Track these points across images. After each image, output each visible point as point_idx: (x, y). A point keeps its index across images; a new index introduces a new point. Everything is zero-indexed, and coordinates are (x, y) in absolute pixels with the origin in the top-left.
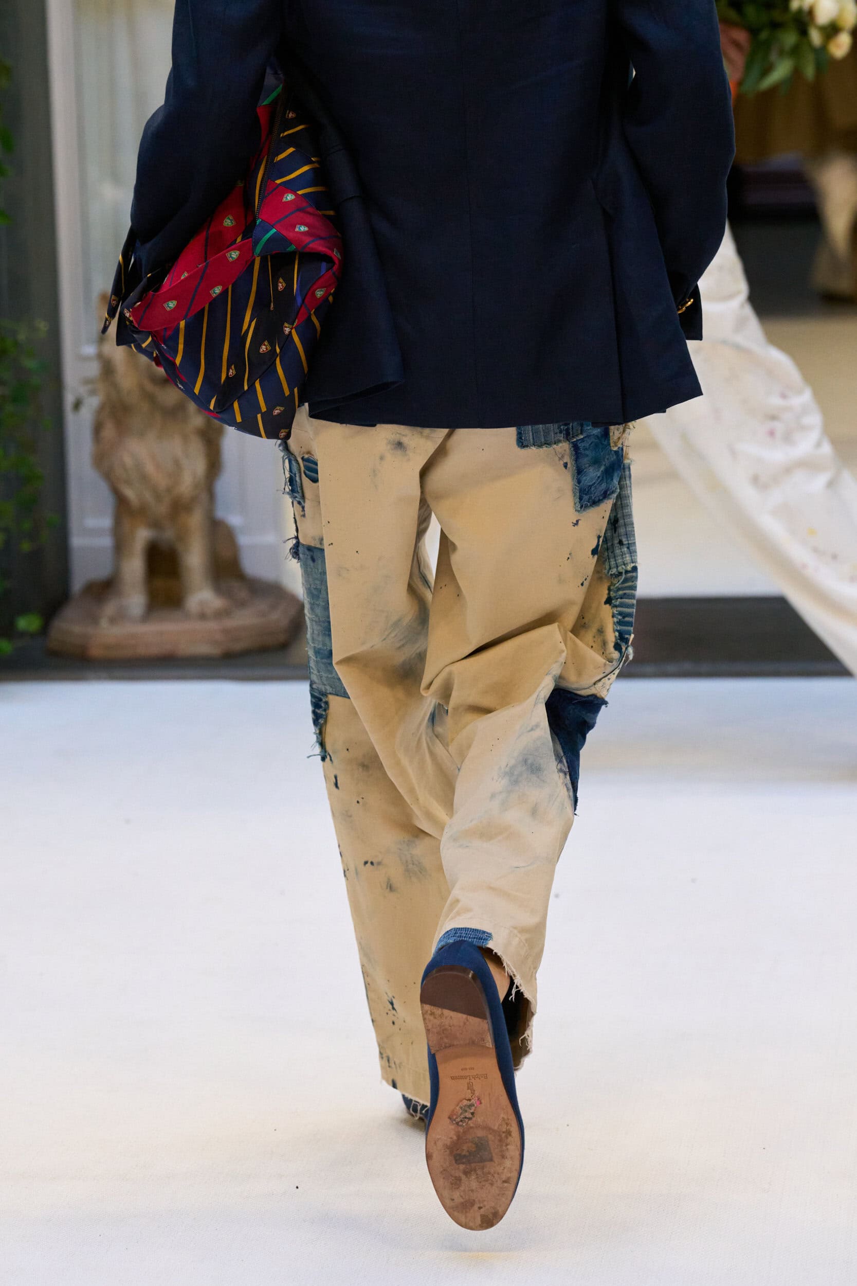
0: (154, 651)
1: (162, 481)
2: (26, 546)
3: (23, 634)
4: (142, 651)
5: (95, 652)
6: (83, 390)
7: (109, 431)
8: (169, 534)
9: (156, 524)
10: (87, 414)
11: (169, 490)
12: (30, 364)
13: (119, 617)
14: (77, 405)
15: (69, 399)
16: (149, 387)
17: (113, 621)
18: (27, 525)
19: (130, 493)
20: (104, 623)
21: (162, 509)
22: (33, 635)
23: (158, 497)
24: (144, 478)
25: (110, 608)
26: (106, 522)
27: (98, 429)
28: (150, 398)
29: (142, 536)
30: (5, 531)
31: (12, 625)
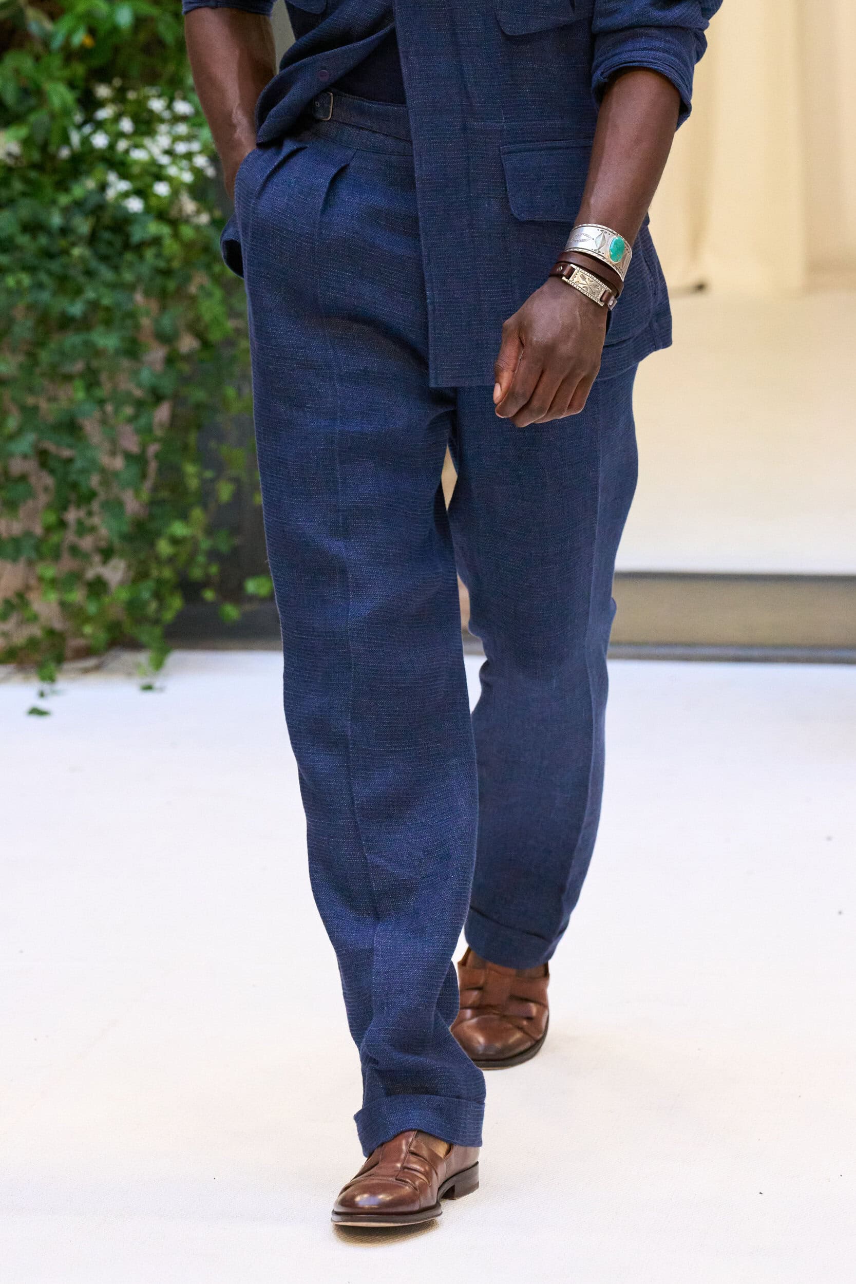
3: (252, 598)
22: (263, 600)
30: (236, 480)
31: (241, 587)
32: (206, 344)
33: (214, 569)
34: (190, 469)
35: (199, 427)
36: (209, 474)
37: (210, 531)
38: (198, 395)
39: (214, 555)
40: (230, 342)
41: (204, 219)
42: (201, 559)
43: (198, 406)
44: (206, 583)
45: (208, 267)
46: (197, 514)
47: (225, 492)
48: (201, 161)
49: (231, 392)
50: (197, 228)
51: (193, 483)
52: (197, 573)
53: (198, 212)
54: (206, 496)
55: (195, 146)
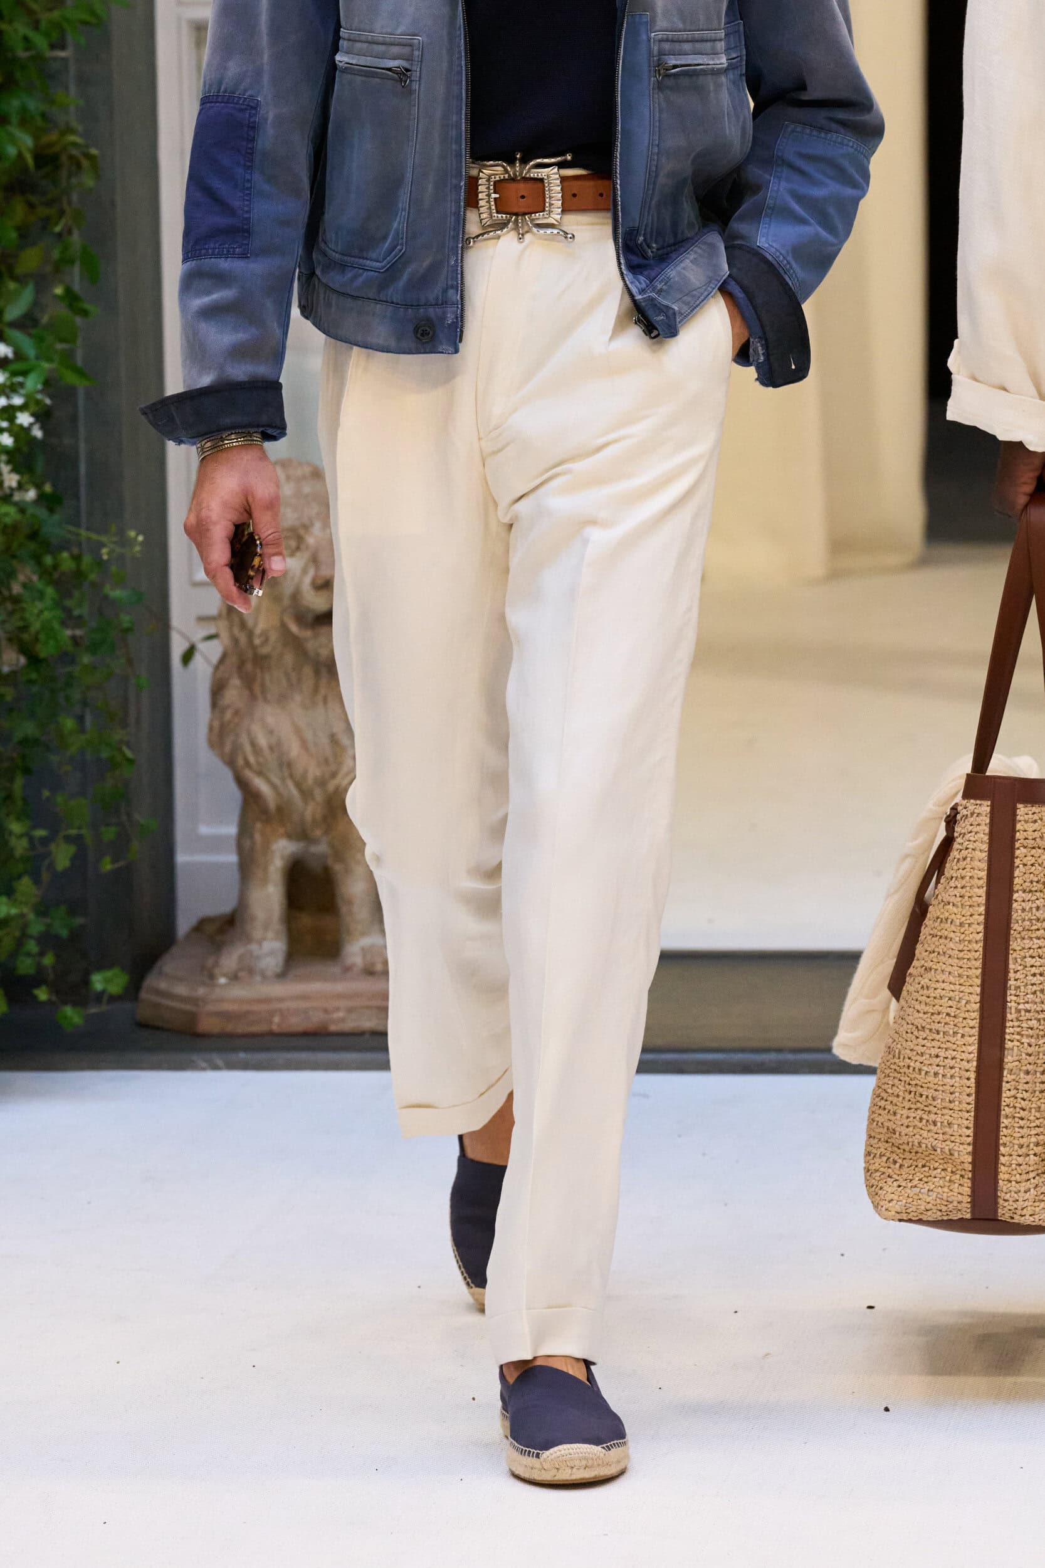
0: (296, 1023)
1: (314, 771)
2: (107, 866)
3: (99, 997)
4: (276, 1024)
5: (206, 1024)
6: (198, 633)
7: (233, 694)
8: (322, 848)
9: (302, 834)
10: (203, 668)
11: (322, 783)
12: (117, 593)
13: (245, 972)
14: (188, 656)
15: (177, 648)
16: (294, 628)
17: (234, 977)
18: (109, 834)
19: (261, 785)
20: (223, 981)
21: (311, 811)
22: (113, 999)
23: (306, 794)
24: (287, 765)
25: (230, 960)
26: (231, 830)
27: (217, 690)
28: (296, 644)
29: (282, 849)
30: (77, 840)
31: (86, 982)
32: (34, 660)
33: (48, 960)
34: (16, 827)
35: (27, 771)
36: (41, 833)
37: (42, 910)
38: (28, 729)
39: (47, 940)
40: (67, 658)
41: (31, 494)
42: (32, 946)
43: (25, 742)
44: (38, 980)
45: (37, 559)
46: (25, 884)
47: (62, 856)
48: (24, 419)
49: (69, 724)
50: (22, 508)
51: (20, 846)
52: (25, 966)
53: (21, 486)
54: (36, 862)
55: (17, 401)
